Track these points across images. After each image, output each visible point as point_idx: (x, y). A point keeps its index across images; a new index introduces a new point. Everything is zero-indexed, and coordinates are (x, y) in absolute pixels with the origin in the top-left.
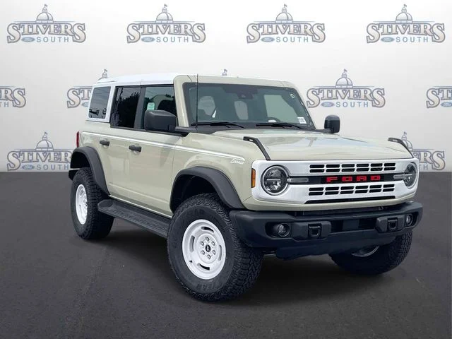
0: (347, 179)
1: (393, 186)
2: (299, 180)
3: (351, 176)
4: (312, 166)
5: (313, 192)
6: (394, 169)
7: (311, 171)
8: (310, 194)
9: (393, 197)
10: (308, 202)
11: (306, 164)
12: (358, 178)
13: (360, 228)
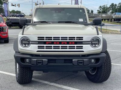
0: (56, 43)
1: (82, 46)
2: (34, 43)
3: (58, 42)
4: (38, 37)
5: (39, 47)
6: (83, 39)
7: (38, 39)
8: (38, 48)
9: (83, 51)
10: (38, 51)
11: (36, 36)
12: (62, 43)
13: (65, 63)
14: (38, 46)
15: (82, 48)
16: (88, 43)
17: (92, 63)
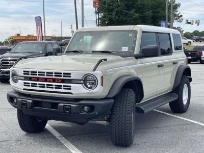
14: (25, 83)
15: (70, 89)
16: (80, 82)
17: (84, 111)
